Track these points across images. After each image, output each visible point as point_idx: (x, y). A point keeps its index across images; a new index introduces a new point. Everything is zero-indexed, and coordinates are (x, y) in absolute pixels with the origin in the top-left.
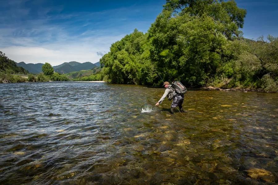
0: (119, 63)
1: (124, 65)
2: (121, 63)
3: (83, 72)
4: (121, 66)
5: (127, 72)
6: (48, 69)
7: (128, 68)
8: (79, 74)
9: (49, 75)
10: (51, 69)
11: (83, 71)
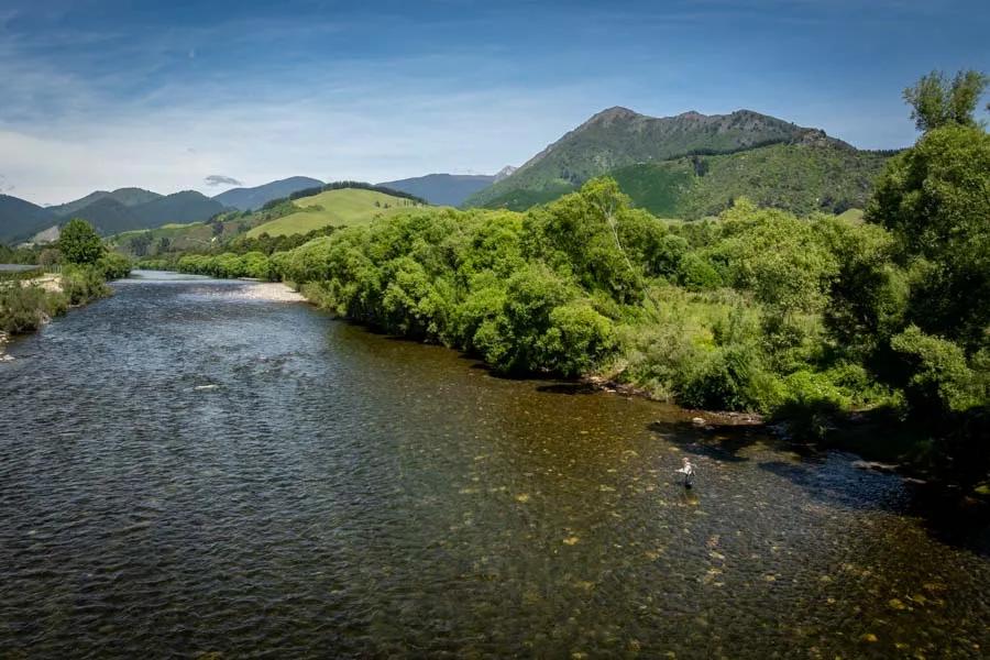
0: (402, 292)
1: (417, 300)
2: (407, 291)
3: (171, 232)
4: (409, 302)
5: (424, 317)
6: (82, 241)
7: (427, 308)
8: (158, 240)
9: (86, 261)
10: (91, 242)
11: (171, 226)
